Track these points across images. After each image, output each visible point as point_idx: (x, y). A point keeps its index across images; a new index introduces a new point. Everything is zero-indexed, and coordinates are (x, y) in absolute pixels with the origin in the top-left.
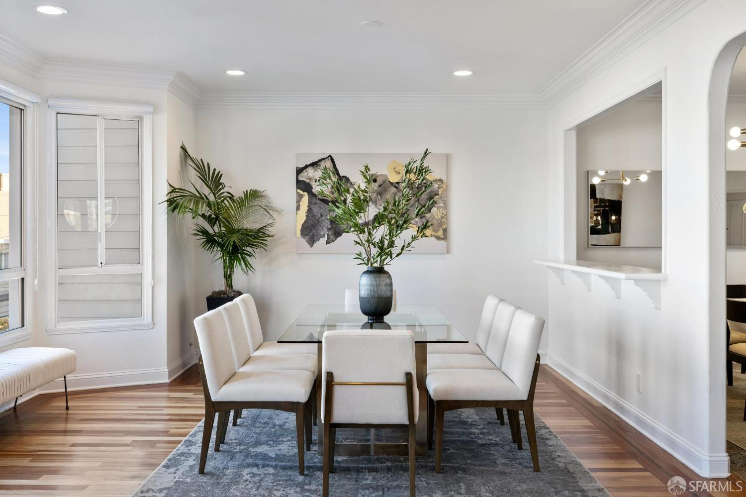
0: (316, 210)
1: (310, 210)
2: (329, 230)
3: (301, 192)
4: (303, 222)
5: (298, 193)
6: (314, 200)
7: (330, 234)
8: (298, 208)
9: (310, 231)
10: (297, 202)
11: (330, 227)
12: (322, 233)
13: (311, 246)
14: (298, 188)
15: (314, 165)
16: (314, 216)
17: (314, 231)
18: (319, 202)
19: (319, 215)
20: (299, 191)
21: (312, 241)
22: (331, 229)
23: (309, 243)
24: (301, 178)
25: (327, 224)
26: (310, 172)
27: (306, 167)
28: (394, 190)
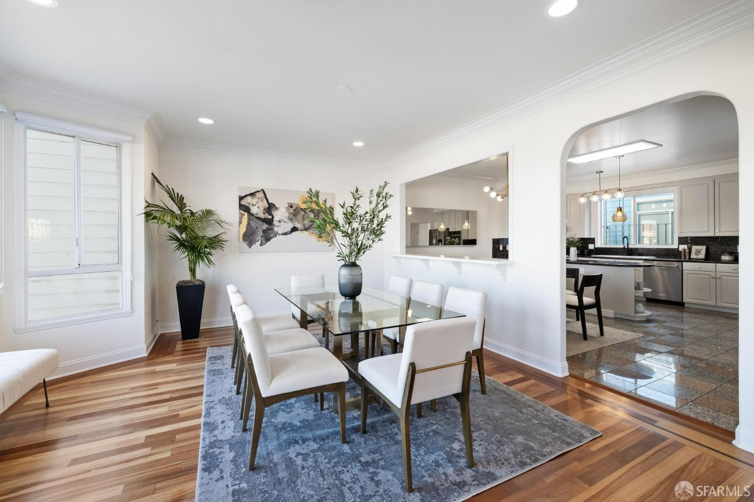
0: (253, 224)
1: (249, 224)
2: (261, 237)
3: (243, 212)
4: (244, 232)
5: (240, 213)
6: (252, 218)
7: (262, 239)
8: (240, 222)
9: (249, 238)
10: (240, 218)
11: (262, 235)
12: (257, 239)
13: (250, 248)
14: (240, 209)
15: (252, 195)
16: (252, 228)
17: (252, 238)
18: (255, 219)
19: (255, 227)
20: (241, 211)
21: (250, 244)
22: (263, 236)
23: (248, 246)
24: (242, 203)
25: (260, 233)
26: (249, 199)
27: (246, 196)
28: (303, 213)
